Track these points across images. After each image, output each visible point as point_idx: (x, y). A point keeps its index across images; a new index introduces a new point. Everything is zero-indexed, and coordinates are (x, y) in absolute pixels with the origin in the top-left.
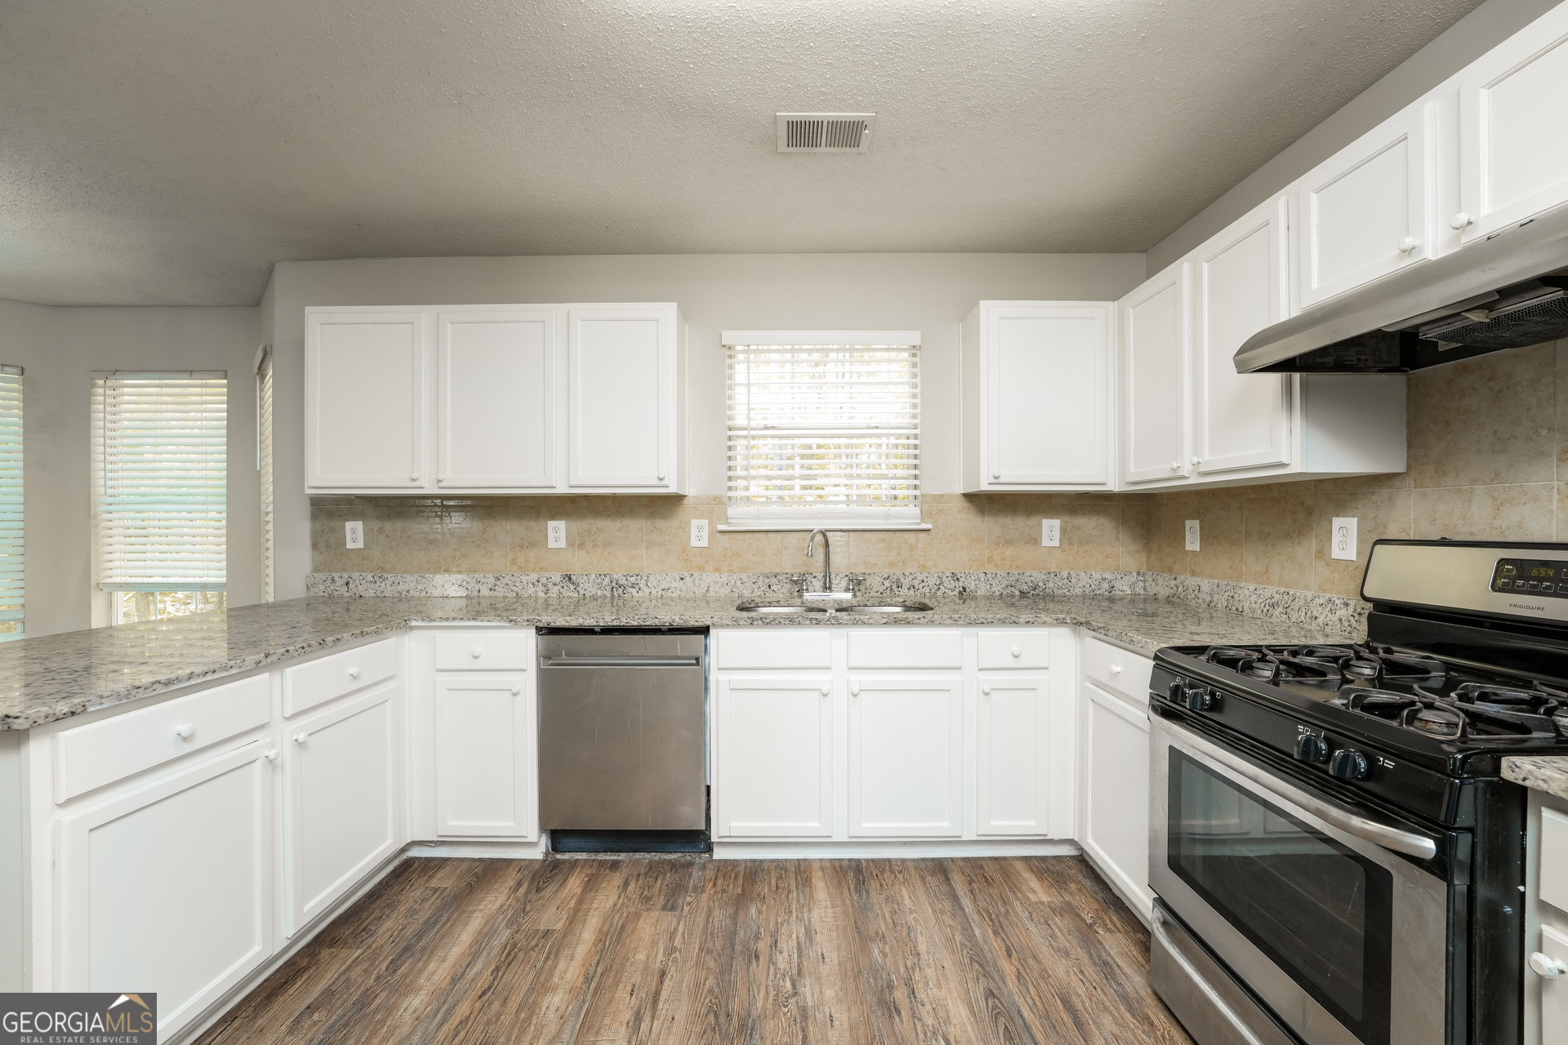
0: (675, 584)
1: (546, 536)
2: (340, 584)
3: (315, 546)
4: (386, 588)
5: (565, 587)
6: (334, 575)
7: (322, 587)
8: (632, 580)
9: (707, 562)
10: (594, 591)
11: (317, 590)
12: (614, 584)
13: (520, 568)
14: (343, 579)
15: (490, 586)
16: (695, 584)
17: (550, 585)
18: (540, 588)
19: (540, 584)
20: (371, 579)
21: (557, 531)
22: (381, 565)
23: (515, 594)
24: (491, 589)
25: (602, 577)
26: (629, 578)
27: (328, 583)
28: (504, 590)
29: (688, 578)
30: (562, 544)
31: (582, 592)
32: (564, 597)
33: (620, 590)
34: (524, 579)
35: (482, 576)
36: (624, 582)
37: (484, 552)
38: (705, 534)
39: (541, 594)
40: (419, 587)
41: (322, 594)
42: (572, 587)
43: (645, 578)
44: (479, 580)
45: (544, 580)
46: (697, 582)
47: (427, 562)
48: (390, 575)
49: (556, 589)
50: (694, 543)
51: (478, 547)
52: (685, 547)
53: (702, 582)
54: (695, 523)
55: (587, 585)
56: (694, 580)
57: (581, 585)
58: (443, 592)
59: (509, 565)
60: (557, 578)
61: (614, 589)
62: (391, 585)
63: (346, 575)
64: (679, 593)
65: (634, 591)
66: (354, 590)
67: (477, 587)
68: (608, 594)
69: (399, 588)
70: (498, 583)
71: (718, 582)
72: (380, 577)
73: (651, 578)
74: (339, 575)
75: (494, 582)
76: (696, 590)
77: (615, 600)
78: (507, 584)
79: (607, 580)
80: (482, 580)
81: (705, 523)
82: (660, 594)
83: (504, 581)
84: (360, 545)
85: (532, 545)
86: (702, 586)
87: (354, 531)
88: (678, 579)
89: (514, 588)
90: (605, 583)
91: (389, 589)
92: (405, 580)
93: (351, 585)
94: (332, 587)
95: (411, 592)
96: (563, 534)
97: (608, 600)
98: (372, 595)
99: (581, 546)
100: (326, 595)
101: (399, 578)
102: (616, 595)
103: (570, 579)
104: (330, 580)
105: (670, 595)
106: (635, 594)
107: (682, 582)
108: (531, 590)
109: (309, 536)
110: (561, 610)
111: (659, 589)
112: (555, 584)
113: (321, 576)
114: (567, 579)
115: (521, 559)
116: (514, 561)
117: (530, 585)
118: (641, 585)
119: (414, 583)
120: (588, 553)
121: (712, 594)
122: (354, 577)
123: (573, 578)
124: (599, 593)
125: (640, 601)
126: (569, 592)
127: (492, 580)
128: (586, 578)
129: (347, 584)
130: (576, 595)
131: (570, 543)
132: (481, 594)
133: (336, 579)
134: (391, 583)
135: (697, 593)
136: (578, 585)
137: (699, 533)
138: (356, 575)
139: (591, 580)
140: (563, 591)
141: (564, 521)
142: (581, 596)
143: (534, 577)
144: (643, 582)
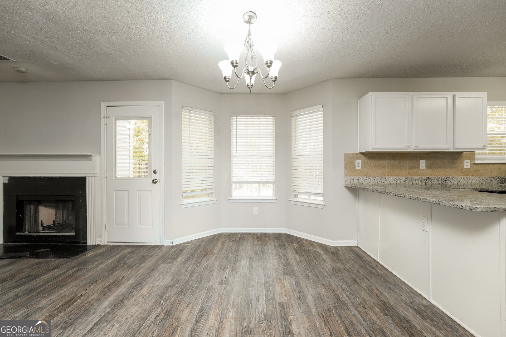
0: (461, 180)
1: (419, 165)
2: (355, 180)
3: (345, 168)
4: (370, 181)
5: (427, 181)
6: (354, 177)
7: (349, 181)
8: (448, 178)
9: (469, 173)
10: (436, 182)
11: (348, 182)
12: (442, 180)
13: (411, 175)
14: (357, 178)
15: (404, 180)
16: (468, 180)
17: (423, 180)
18: (420, 181)
19: (420, 180)
20: (366, 178)
21: (423, 164)
22: (367, 174)
23: (412, 183)
24: (404, 182)
25: (439, 178)
26: (447, 178)
27: (352, 180)
28: (408, 182)
29: (466, 178)
30: (425, 168)
31: (432, 182)
32: (427, 184)
33: (445, 182)
34: (415, 178)
35: (401, 177)
36: (446, 179)
37: (400, 170)
38: (469, 165)
39: (420, 183)
40: (381, 181)
41: (350, 183)
42: (429, 181)
43: (452, 178)
44: (400, 178)
45: (421, 179)
46: (469, 179)
47: (381, 173)
48: (372, 177)
49: (425, 181)
50: (466, 167)
51: (398, 168)
52: (463, 169)
53: (470, 179)
54: (466, 161)
55: (434, 180)
56: (468, 179)
57: (432, 180)
58: (389, 182)
59: (407, 174)
60: (425, 178)
61: (443, 182)
62: (372, 180)
63: (357, 177)
64: (463, 183)
65: (449, 182)
66: (360, 182)
67: (400, 181)
68: (441, 183)
69: (375, 181)
70: (406, 179)
71: (475, 179)
72: (369, 178)
73: (454, 178)
74: (355, 177)
75: (405, 179)
76: (468, 182)
77: (443, 185)
78: (409, 180)
79: (440, 178)
80: (402, 179)
81: (469, 161)
82: (457, 183)
83: (408, 179)
84: (360, 168)
85: (415, 168)
86: (470, 181)
87: (358, 163)
88: (462, 178)
89: (411, 181)
90: (440, 180)
91: (372, 181)
92: (377, 179)
93: (359, 180)
94: (353, 181)
95: (379, 182)
96: (424, 164)
97: (440, 185)
98: (366, 183)
99: (430, 168)
100: (351, 183)
101: (375, 178)
102: (443, 183)
103: (429, 178)
104: (352, 179)
105: (460, 183)
106: (449, 183)
107: (464, 179)
108: (417, 182)
109: (344, 165)
110: (426, 188)
111: (456, 181)
112: (424, 180)
113: (349, 177)
114: (428, 178)
115: (411, 172)
116: (409, 173)
117: (417, 180)
118: (451, 180)
119: (380, 180)
120: (432, 170)
121: (473, 183)
122: (360, 178)
123: (430, 178)
124: (438, 183)
125: (451, 185)
126: (429, 183)
127: (404, 179)
128: (434, 178)
129: (358, 180)
130: (431, 183)
131: (427, 167)
132: (401, 183)
133: (354, 178)
134: (372, 179)
135: (468, 183)
136: (431, 180)
137: (467, 164)
138: (361, 177)
139: (435, 179)
140: (427, 182)
141: (425, 161)
142: (432, 183)
143: (418, 177)
144: (452, 179)
